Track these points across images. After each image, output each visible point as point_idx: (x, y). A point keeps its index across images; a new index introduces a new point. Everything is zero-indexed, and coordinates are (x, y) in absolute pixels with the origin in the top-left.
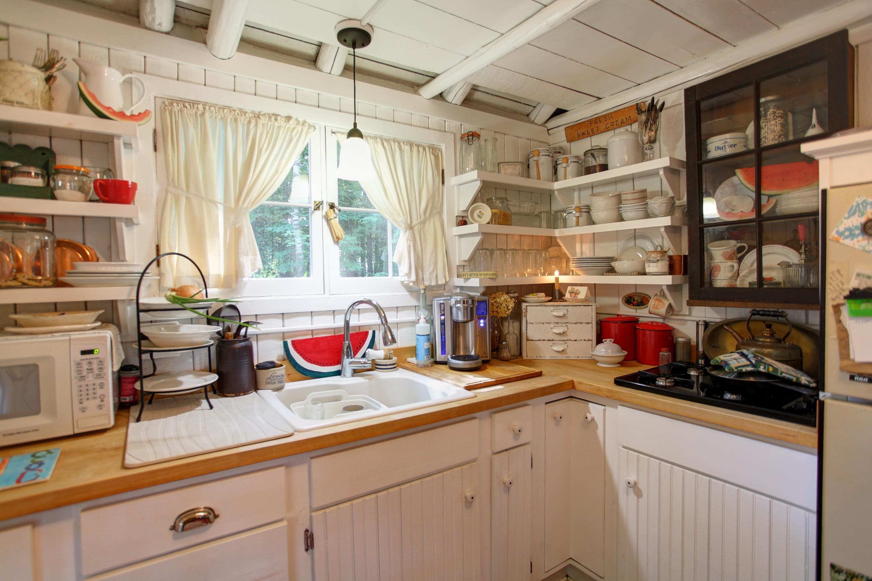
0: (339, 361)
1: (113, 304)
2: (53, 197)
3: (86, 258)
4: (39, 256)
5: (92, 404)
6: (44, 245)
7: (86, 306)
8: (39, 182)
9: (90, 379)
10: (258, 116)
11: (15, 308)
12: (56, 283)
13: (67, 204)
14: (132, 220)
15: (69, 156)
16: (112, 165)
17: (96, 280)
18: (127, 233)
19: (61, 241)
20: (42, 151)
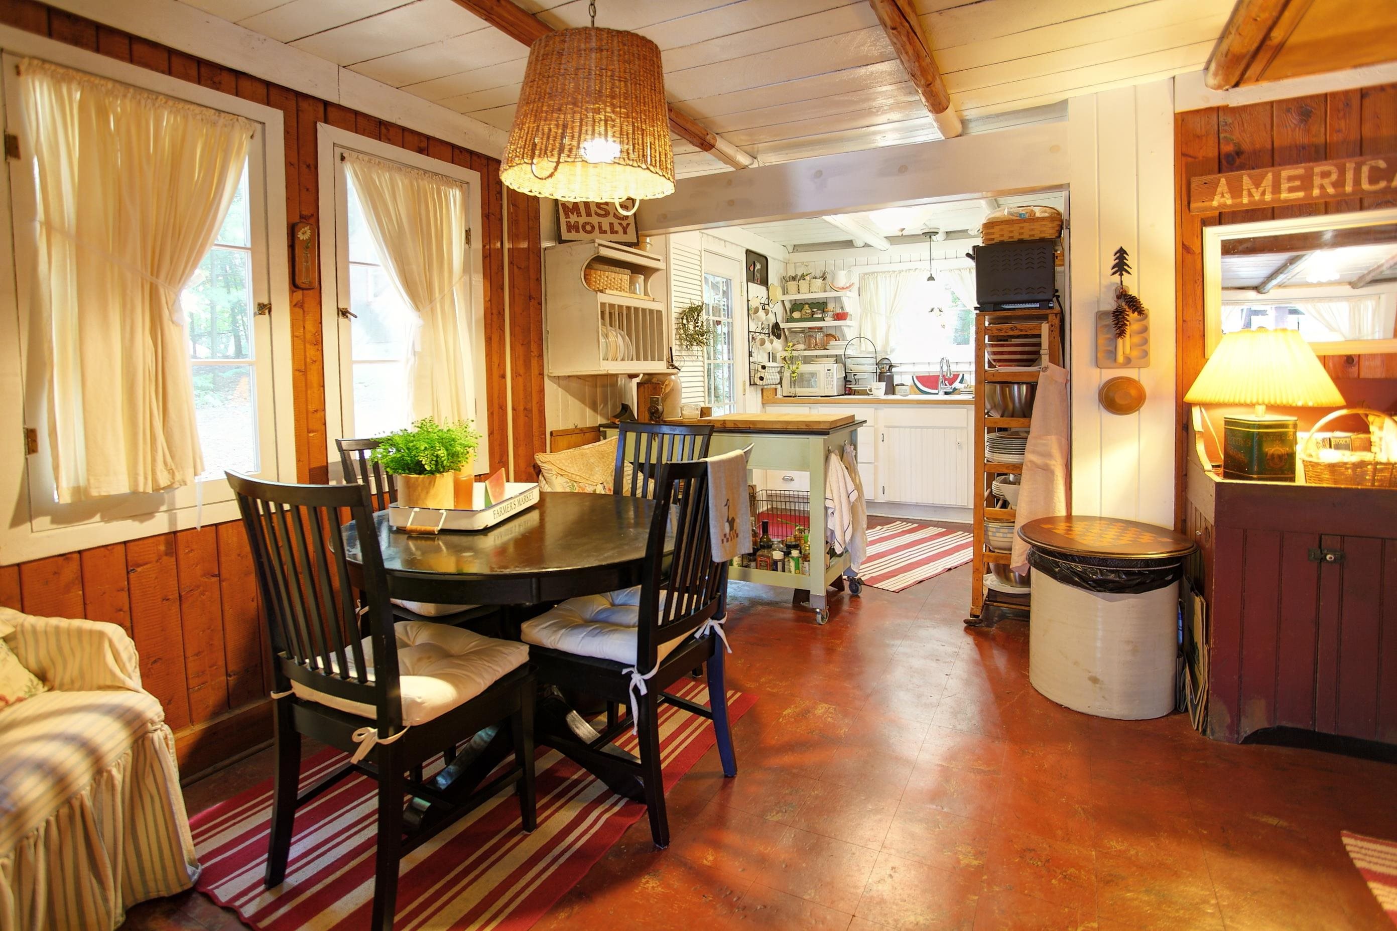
0: (936, 388)
1: (840, 355)
2: (825, 320)
3: (835, 340)
4: (821, 340)
5: (831, 387)
6: (822, 336)
7: (834, 356)
8: (820, 316)
9: (829, 379)
10: (900, 272)
11: (814, 356)
12: (825, 349)
13: (829, 322)
14: (849, 326)
15: (831, 306)
16: (842, 308)
17: (835, 349)
18: (846, 330)
19: (827, 335)
20: (821, 306)
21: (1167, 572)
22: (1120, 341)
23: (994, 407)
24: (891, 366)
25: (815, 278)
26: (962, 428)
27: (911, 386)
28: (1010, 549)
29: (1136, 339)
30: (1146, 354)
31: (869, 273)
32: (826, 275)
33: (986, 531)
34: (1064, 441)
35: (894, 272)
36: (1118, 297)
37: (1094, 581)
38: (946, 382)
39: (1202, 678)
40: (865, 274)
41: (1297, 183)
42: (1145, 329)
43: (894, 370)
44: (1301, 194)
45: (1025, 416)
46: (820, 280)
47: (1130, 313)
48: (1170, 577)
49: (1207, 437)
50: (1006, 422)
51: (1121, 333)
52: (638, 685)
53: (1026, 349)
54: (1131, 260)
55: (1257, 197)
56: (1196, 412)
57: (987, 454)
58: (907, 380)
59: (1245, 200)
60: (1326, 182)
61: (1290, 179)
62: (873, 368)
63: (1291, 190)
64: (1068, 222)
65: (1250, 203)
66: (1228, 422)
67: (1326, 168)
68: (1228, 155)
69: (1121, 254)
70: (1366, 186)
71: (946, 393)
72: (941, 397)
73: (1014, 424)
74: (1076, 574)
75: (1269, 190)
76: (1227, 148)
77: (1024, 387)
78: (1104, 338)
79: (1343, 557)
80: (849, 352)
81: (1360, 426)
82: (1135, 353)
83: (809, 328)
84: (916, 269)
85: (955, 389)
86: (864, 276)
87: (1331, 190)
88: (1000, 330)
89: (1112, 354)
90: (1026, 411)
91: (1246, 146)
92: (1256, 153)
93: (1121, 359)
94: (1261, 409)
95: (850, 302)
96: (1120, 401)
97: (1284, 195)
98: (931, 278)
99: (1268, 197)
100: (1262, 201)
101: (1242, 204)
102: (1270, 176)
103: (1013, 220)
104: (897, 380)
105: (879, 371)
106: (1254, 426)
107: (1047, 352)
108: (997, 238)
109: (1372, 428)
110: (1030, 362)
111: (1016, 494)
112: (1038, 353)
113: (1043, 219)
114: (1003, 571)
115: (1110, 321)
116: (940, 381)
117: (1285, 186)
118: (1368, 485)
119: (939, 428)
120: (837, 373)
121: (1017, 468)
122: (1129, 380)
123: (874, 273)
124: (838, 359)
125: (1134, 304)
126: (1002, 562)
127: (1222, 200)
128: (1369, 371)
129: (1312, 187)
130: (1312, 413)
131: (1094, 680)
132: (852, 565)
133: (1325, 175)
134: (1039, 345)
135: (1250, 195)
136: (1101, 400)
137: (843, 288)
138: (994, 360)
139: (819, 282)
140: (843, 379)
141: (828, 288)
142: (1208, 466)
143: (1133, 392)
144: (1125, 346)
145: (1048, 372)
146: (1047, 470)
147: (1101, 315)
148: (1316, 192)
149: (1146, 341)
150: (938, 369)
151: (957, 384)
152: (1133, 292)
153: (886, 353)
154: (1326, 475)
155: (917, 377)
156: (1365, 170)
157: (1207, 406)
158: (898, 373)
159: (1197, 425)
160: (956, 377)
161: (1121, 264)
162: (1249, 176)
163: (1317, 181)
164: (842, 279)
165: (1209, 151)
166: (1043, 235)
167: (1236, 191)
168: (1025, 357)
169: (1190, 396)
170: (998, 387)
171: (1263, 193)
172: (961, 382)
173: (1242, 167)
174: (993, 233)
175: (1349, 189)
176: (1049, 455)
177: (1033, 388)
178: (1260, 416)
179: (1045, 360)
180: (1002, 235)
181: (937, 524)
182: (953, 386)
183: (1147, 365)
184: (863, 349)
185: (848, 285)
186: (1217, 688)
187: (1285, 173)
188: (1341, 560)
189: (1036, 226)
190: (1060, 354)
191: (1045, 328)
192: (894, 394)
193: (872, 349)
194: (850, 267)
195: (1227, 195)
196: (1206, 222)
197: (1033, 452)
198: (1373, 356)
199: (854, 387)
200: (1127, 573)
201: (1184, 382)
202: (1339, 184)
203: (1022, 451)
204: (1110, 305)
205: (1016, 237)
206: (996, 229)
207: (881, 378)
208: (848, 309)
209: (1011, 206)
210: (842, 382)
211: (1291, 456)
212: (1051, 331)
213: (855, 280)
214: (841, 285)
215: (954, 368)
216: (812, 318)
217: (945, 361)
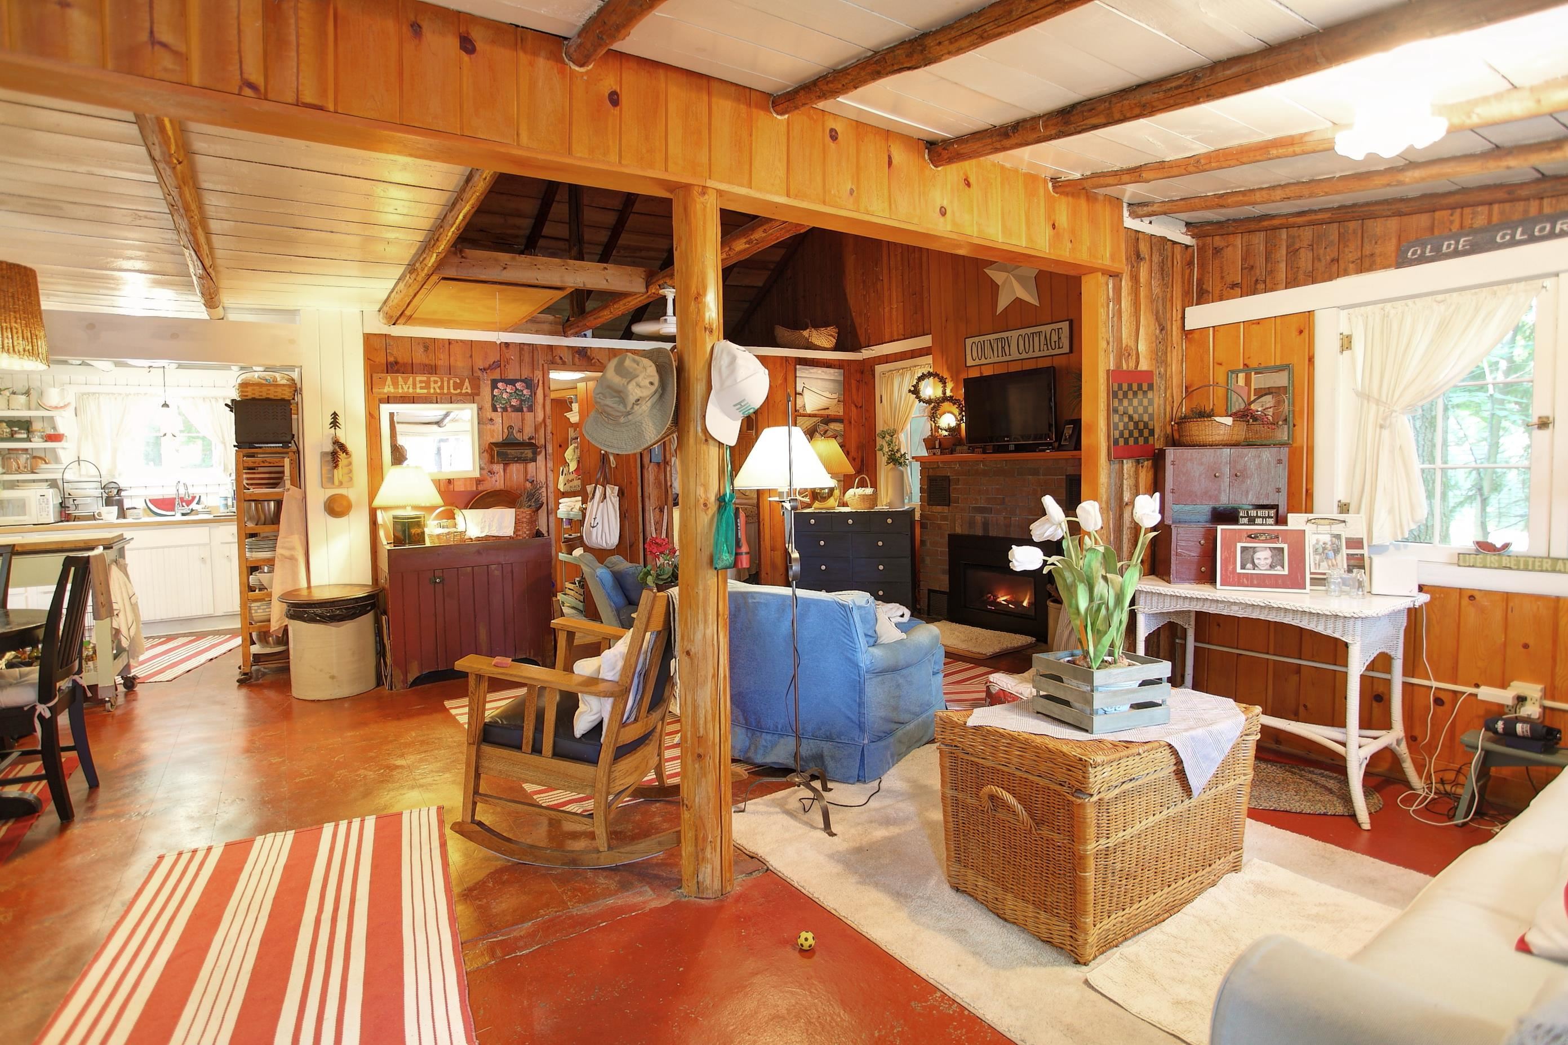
1: (55, 480)
2: (31, 441)
3: (46, 463)
4: (26, 463)
5: (44, 514)
6: (27, 459)
7: (47, 481)
8: (25, 436)
9: (44, 505)
11: (18, 481)
12: (33, 472)
13: (37, 444)
14: (64, 448)
15: (37, 426)
16: (54, 428)
17: (49, 471)
18: (61, 453)
19: (35, 457)
20: (26, 425)
21: (367, 605)
22: (335, 471)
23: (250, 519)
24: (119, 491)
25: (14, 393)
26: (205, 545)
27: (144, 510)
28: (269, 621)
29: (346, 470)
30: (351, 479)
31: (88, 394)
32: (32, 391)
33: (250, 610)
34: (303, 538)
35: (120, 394)
36: (334, 443)
37: (328, 617)
38: (184, 504)
39: (389, 661)
40: (83, 394)
41: (424, 385)
42: (350, 464)
43: (123, 493)
44: (425, 391)
45: (273, 524)
46: (24, 397)
47: (341, 453)
48: (369, 608)
49: (384, 525)
50: (258, 529)
51: (336, 466)
52: (43, 712)
53: (273, 475)
54: (341, 420)
55: (406, 390)
56: (379, 513)
57: (248, 554)
58: (140, 504)
59: (400, 391)
60: (436, 386)
61: (421, 382)
62: (98, 492)
63: (421, 388)
64: (301, 389)
65: (402, 393)
66: (395, 517)
67: (436, 379)
68: (391, 363)
69: (335, 415)
70: (452, 391)
71: (183, 514)
72: (179, 517)
73: (266, 530)
74: (318, 615)
75: (411, 386)
76: (391, 359)
77: (272, 504)
78: (326, 469)
79: (443, 580)
80: (68, 476)
81: (451, 516)
82: (345, 479)
83: (9, 449)
84: (145, 394)
85: (192, 510)
86: (82, 396)
87: (438, 391)
88: (255, 462)
89: (331, 480)
90: (275, 519)
91: (400, 360)
92: (405, 365)
93: (336, 482)
94: (409, 509)
95: (64, 423)
96: (337, 509)
97: (418, 391)
98: (166, 405)
99: (411, 390)
100: (408, 392)
101: (399, 393)
102: (411, 378)
103: (262, 384)
104: (127, 504)
105: (105, 495)
106: (405, 519)
107: (289, 478)
108: (250, 396)
109: (456, 516)
110: (274, 485)
111: (271, 580)
112: (281, 478)
113: (284, 385)
114: (264, 636)
115: (329, 458)
116: (177, 503)
117: (418, 385)
118: (452, 543)
119: (181, 546)
120: (53, 498)
121: (271, 563)
122: (342, 496)
123: (94, 393)
124: (53, 484)
125: (343, 448)
126: (264, 630)
127: (389, 389)
128: (459, 487)
129: (430, 388)
130: (431, 509)
131: (333, 677)
132: (131, 660)
133: (436, 382)
134: (283, 472)
135: (402, 388)
136: (325, 510)
137: (56, 408)
138: (247, 484)
139: (23, 399)
140: (59, 505)
141: (33, 404)
142: (385, 542)
143: (345, 503)
144: (338, 474)
145: (290, 492)
146: (292, 559)
147: (324, 454)
148: (432, 391)
149: (351, 471)
150: (175, 492)
151: (194, 506)
152: (342, 440)
153: (114, 476)
154: (436, 541)
155: (150, 501)
156: (451, 382)
157: (385, 509)
158: (127, 497)
159: (380, 520)
160: (194, 498)
161: (335, 423)
162: (402, 377)
163: (432, 385)
164: (53, 397)
165: (381, 359)
166: (283, 397)
167: (395, 384)
168: (271, 481)
169: (376, 503)
170: (253, 504)
171: (409, 388)
172: (198, 503)
173: (397, 372)
174: (247, 392)
175: (445, 391)
176: (293, 548)
177: (279, 504)
178: (409, 513)
179: (288, 483)
180: (254, 394)
181: (184, 635)
182: (191, 507)
183: (352, 486)
184: (83, 472)
185: (62, 405)
186: (395, 662)
187: (419, 378)
188: (442, 581)
189: (279, 390)
190: (298, 479)
191: (287, 461)
192: (124, 517)
193: (95, 472)
194: (63, 384)
195: (391, 387)
196: (381, 401)
197: (283, 548)
198: (459, 479)
199: (72, 511)
200: (346, 609)
201: (372, 494)
202: (441, 388)
203: (273, 549)
204: (329, 448)
205: (264, 396)
206: (249, 389)
207: (109, 502)
208: (61, 429)
209: (257, 374)
210: (58, 509)
211: (423, 533)
212: (291, 464)
213: (71, 398)
214: (54, 403)
215: (191, 491)
216: (12, 438)
217: (181, 483)
